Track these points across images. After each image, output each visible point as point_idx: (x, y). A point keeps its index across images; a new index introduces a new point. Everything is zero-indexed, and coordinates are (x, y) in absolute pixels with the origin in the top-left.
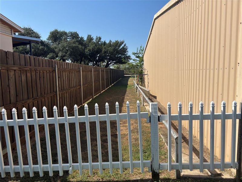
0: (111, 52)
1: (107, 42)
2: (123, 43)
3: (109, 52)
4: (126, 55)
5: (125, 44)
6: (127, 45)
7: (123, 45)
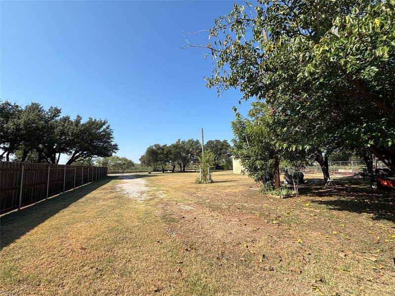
0: (75, 133)
1: (73, 118)
2: (104, 124)
3: (72, 133)
4: (109, 142)
5: (109, 126)
6: (111, 127)
7: (104, 127)
